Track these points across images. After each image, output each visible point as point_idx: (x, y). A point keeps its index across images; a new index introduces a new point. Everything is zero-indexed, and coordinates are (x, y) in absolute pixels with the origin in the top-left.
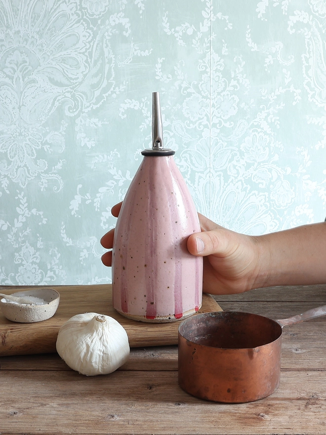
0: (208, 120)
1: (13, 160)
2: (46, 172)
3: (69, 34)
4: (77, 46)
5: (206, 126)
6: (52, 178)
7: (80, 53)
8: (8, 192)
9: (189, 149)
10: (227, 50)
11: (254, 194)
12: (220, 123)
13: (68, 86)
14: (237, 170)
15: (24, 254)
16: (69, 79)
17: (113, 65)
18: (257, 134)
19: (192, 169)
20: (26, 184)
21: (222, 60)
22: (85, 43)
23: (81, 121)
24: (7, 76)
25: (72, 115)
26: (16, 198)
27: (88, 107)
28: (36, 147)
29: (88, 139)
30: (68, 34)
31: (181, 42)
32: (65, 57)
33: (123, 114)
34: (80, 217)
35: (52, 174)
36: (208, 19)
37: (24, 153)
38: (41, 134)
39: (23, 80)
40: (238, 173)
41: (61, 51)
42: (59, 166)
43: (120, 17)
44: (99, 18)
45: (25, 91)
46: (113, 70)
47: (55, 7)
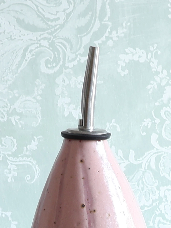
2: (15, 155)
6: (24, 163)
13: (44, 30)
16: (45, 20)
23: (64, 80)
25: (51, 72)
27: (73, 60)
33: (123, 69)
35: (22, 157)
38: (6, 100)
42: (33, 146)
46: (107, 7)
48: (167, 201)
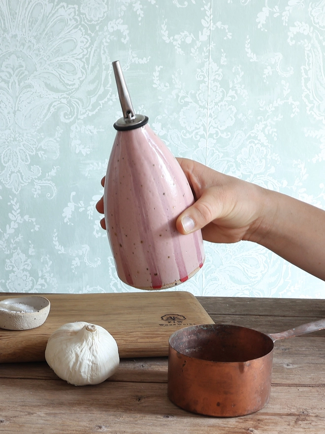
0: (205, 130)
1: (6, 165)
2: (39, 178)
3: (67, 39)
4: (74, 52)
5: (202, 136)
6: (46, 184)
7: (77, 59)
8: (1, 197)
10: (226, 59)
12: (217, 133)
13: (64, 92)
15: (15, 260)
16: (65, 85)
17: (110, 72)
18: (253, 145)
20: (20, 189)
21: (221, 70)
22: (82, 49)
23: (76, 128)
24: (3, 80)
25: (67, 121)
26: (9, 204)
27: (84, 114)
28: (30, 153)
29: (83, 146)
30: (65, 40)
31: (179, 51)
32: (62, 63)
34: (72, 224)
35: (45, 180)
36: (207, 28)
37: (18, 159)
38: (35, 140)
39: (19, 85)
41: (58, 56)
42: (53, 173)
43: (119, 23)
44: (98, 24)
45: (21, 95)
46: (110, 77)
47: (53, 12)
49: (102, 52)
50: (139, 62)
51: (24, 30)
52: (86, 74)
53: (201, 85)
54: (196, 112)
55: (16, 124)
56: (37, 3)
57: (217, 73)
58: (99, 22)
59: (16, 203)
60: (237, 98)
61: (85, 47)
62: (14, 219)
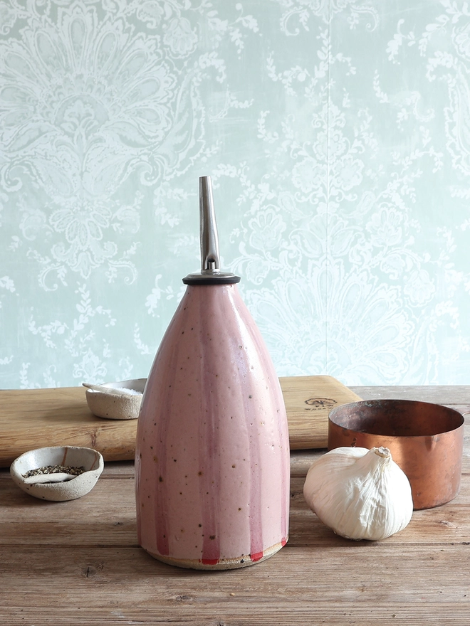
0: (325, 191)
1: (72, 242)
2: (115, 258)
3: (148, 78)
4: (157, 95)
5: (322, 199)
6: (123, 266)
7: (160, 104)
8: (65, 284)
9: (299, 229)
10: (349, 101)
11: (384, 287)
12: (340, 195)
13: (144, 146)
14: (362, 257)
15: (86, 365)
16: (146, 137)
17: (203, 120)
18: (386, 209)
19: (303, 255)
20: (90, 273)
21: (343, 114)
22: (167, 92)
23: (161, 192)
24: (66, 133)
25: (150, 184)
26: (77, 292)
27: (170, 174)
28: (103, 226)
29: (170, 216)
30: (145, 80)
31: (290, 91)
32: (141, 109)
33: (215, 183)
34: (159, 316)
35: (122, 260)
36: (325, 61)
37: (87, 233)
38: (109, 209)
39: (87, 138)
40: (363, 260)
41: (136, 101)
42: (132, 250)
43: (212, 57)
44: (186, 59)
45: (89, 152)
46: (202, 126)
47: (129, 44)
48: (252, 303)
49: (192, 94)
50: (239, 106)
51: (92, 69)
52: (173, 123)
53: (318, 134)
54: (314, 169)
55: (84, 188)
56: (107, 33)
57: (338, 118)
58: (187, 56)
59: (86, 291)
60: (364, 150)
61: (170, 88)
62: (83, 311)
